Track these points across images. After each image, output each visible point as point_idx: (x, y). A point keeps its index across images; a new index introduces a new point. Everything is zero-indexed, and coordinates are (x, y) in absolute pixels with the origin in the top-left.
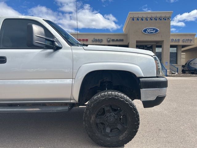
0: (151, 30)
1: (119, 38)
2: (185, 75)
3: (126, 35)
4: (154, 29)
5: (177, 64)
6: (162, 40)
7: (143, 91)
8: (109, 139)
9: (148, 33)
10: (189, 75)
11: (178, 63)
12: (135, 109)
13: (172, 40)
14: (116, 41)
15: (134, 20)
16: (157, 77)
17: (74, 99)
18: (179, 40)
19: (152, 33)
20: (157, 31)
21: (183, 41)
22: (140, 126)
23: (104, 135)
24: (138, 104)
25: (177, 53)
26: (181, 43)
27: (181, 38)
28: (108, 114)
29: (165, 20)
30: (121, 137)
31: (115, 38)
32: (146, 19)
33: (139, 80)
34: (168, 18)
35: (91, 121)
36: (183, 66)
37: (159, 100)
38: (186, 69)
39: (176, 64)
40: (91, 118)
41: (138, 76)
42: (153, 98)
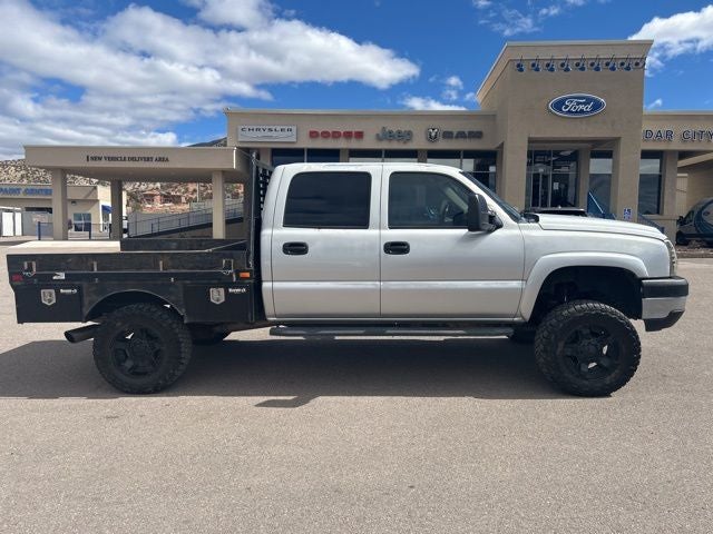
0: (578, 104)
1: (467, 127)
2: (689, 252)
3: (490, 117)
4: (588, 100)
5: (662, 214)
6: (615, 136)
7: (647, 302)
8: (586, 382)
9: (569, 112)
10: (702, 252)
11: (666, 212)
12: (635, 332)
13: (648, 134)
14: (457, 137)
15: (521, 70)
16: (670, 278)
17: (521, 316)
18: (669, 134)
19: (582, 111)
20: (597, 105)
21: (684, 137)
22: (641, 360)
23: (577, 376)
24: (638, 325)
25: (660, 176)
26: (676, 145)
27: (678, 129)
28: (585, 342)
29: (628, 69)
30: (608, 380)
31: (455, 127)
32: (562, 65)
33: (641, 284)
34: (637, 64)
35: (558, 353)
36: (682, 221)
37: (673, 317)
38: (690, 229)
39: (658, 213)
40: (557, 347)
41: (639, 276)
42: (664, 315)
